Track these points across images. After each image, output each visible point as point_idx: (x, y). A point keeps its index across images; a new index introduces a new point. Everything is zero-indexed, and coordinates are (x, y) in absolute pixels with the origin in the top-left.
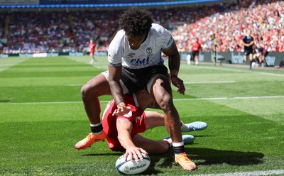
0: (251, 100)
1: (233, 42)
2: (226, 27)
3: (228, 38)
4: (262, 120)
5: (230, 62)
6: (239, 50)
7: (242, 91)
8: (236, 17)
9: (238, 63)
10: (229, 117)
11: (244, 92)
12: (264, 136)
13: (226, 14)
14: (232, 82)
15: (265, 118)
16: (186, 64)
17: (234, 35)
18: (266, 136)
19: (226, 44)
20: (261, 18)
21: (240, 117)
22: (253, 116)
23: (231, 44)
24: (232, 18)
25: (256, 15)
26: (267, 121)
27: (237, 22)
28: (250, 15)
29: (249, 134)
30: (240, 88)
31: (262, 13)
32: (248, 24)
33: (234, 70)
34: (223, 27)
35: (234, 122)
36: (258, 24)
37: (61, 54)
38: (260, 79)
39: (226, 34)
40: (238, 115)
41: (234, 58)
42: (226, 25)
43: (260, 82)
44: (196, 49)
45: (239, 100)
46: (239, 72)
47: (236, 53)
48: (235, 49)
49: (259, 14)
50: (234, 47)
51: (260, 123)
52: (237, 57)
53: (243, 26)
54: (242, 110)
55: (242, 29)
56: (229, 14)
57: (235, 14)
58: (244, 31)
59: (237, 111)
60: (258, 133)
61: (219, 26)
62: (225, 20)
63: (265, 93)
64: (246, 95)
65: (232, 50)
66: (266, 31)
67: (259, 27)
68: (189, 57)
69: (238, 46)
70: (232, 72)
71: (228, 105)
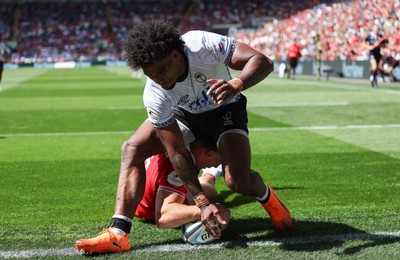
0: (371, 130)
1: (345, 46)
2: (334, 24)
3: (338, 41)
4: (388, 158)
5: (341, 75)
6: (353, 58)
7: (359, 118)
8: (350, 10)
9: (352, 77)
10: (339, 155)
11: (361, 119)
12: (390, 182)
13: (335, 5)
14: (345, 103)
15: (392, 156)
16: (278, 78)
17: (347, 35)
18: (393, 181)
19: (336, 49)
20: (385, 12)
21: (356, 154)
22: (375, 153)
23: (342, 49)
24: (344, 12)
25: (378, 6)
26: (395, 160)
27: (351, 18)
28: (370, 7)
29: (369, 179)
30: (356, 112)
31: (387, 4)
32: (367, 21)
33: (347, 87)
34: (330, 24)
35: (346, 161)
36: (382, 20)
37: (95, 63)
38: (384, 99)
39: (335, 34)
40: (352, 151)
41: (346, 69)
42: (335, 21)
43: (385, 105)
45: (354, 130)
46: (354, 90)
47: (349, 62)
48: (348, 57)
49: (384, 6)
50: (346, 53)
51: (384, 163)
52: (350, 68)
53: (361, 23)
54: (358, 144)
55: (359, 27)
56: (339, 5)
57: (347, 5)
58: (362, 30)
59: (351, 146)
60: (382, 178)
61: (325, 23)
62: (334, 14)
63: (392, 119)
64: (364, 123)
65: (343, 58)
66: (393, 30)
67: (383, 24)
68: (282, 67)
69: (353, 53)
70: (343, 90)
71: (339, 137)
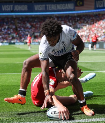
16: (89, 50)
37: (10, 43)
44: (94, 40)
68: (90, 45)
